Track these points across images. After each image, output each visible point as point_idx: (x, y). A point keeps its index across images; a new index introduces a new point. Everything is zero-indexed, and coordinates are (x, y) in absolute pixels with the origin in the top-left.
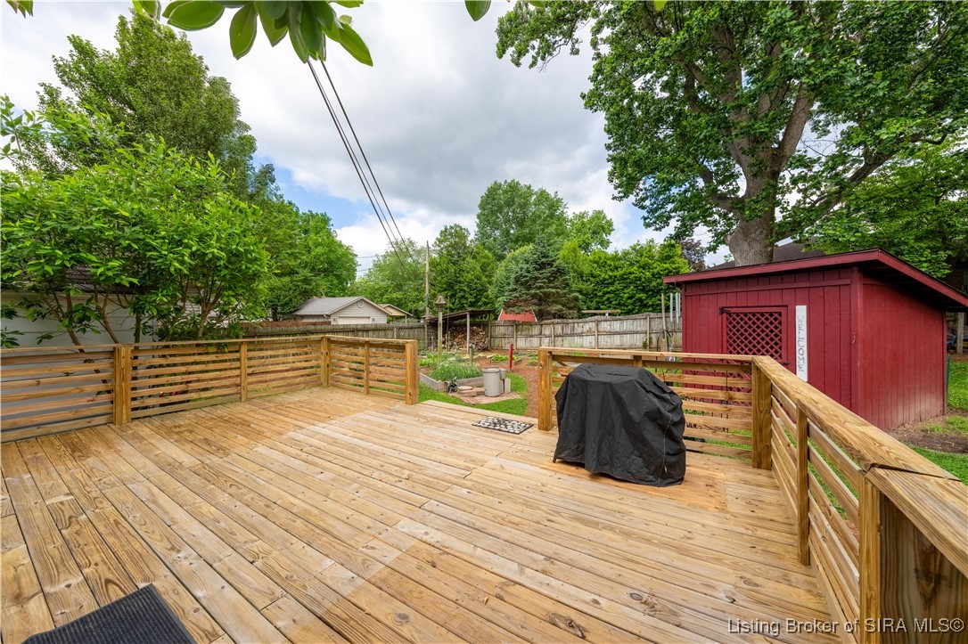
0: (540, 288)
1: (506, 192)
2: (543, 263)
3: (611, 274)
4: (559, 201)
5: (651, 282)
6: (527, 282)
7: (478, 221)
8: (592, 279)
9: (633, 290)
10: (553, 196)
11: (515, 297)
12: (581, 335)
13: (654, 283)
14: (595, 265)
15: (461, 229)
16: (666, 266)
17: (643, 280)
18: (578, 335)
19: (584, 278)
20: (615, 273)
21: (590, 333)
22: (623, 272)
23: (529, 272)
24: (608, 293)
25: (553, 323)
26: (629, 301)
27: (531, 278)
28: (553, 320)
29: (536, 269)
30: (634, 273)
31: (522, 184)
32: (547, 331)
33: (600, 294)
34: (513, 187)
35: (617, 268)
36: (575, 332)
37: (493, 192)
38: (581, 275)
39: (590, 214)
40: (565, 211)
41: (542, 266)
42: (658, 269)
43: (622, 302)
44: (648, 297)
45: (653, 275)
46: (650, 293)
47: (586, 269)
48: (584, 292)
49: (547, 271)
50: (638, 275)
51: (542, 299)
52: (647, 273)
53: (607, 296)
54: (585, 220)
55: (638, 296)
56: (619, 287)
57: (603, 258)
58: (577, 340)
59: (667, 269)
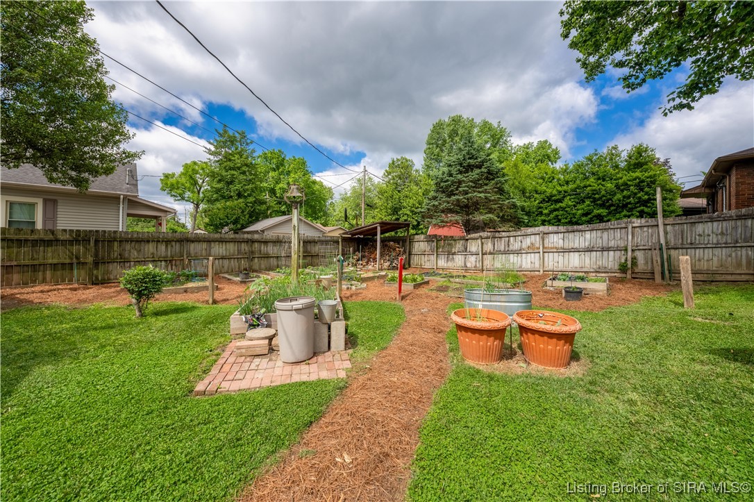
0: (466, 193)
1: (449, 125)
2: (469, 166)
3: (559, 188)
4: (502, 132)
5: (615, 194)
6: (447, 187)
7: (425, 155)
8: (536, 196)
9: (589, 206)
10: (496, 126)
11: (434, 205)
12: (518, 252)
13: (619, 196)
14: (541, 181)
15: (407, 161)
16: (635, 175)
17: (603, 192)
18: (514, 252)
19: (527, 195)
20: (565, 188)
21: (532, 250)
22: (575, 186)
23: (451, 175)
24: (555, 210)
25: (481, 238)
26: (584, 218)
27: (453, 182)
28: (481, 234)
29: (461, 172)
30: (590, 186)
31: (465, 117)
32: (474, 246)
33: (545, 211)
34: (456, 120)
35: (567, 183)
36: (511, 248)
37: (438, 127)
38: (523, 192)
39: (535, 144)
40: (508, 139)
41: (470, 168)
42: (625, 178)
43: (574, 220)
44: (609, 213)
45: (617, 186)
46: (612, 208)
47: (530, 185)
48: (527, 209)
49: (475, 174)
50: (596, 187)
51: (467, 208)
52: (609, 185)
53: (555, 213)
54: (530, 150)
55: (596, 212)
56: (570, 203)
57: (549, 172)
58: (513, 258)
59: (637, 177)
